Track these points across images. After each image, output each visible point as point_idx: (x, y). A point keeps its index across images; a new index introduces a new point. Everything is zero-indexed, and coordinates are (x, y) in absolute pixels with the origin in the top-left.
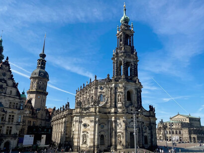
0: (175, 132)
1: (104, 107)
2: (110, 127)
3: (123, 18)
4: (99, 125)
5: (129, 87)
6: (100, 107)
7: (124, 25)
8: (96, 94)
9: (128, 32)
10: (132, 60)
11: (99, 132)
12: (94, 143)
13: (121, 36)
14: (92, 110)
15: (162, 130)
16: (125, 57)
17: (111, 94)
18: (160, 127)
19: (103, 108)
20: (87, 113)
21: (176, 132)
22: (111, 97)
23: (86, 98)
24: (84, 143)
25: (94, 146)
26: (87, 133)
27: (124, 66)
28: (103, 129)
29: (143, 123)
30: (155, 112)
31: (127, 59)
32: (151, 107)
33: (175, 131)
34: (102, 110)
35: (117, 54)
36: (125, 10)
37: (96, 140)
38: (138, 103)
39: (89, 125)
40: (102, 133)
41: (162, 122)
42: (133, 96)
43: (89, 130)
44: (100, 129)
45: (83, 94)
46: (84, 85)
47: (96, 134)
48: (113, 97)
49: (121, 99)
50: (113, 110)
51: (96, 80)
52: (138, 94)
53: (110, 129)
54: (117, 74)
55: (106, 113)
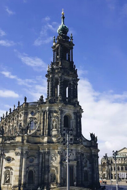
0: (120, 169)
1: (35, 135)
2: (41, 161)
3: (60, 27)
4: (27, 158)
5: (66, 110)
6: (28, 136)
7: (62, 36)
8: (25, 121)
9: (66, 44)
10: (71, 78)
11: (27, 167)
12: (20, 181)
13: (58, 48)
14: (19, 139)
15: (106, 167)
16: (63, 74)
17: (44, 119)
18: (104, 163)
19: (33, 136)
20: (11, 143)
21: (122, 168)
22: (44, 123)
23: (13, 126)
24: (7, 182)
25: (20, 185)
26: (11, 169)
27: (60, 85)
28: (32, 164)
29: (83, 155)
30: (97, 142)
31: (65, 77)
32: (92, 135)
33: (120, 167)
34: (32, 139)
35: (53, 69)
36: (64, 18)
37: (23, 177)
38: (77, 130)
39: (13, 159)
40: (31, 168)
41: (106, 157)
42: (71, 121)
43: (13, 165)
44: (28, 163)
45: (9, 122)
46: (10, 109)
47: (23, 170)
48: (46, 123)
49: (56, 125)
50: (46, 139)
51: (25, 103)
52: (77, 120)
53: (40, 163)
54: (52, 94)
55: (36, 143)
